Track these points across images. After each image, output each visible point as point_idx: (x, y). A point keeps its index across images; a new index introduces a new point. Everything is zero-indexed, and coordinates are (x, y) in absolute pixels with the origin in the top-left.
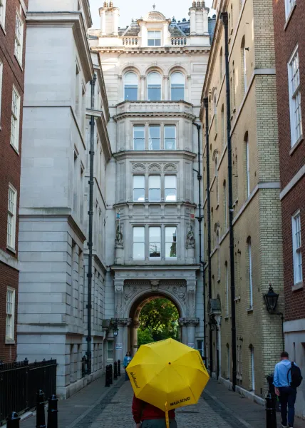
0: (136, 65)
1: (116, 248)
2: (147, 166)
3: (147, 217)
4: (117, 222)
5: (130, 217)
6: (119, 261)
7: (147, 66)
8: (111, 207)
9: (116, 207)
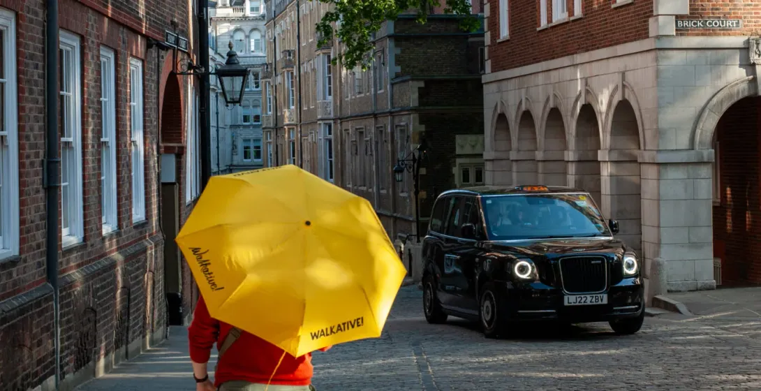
0: (243, 27)
1: (232, 155)
2: (251, 100)
3: (252, 135)
4: (233, 137)
5: (241, 135)
6: (235, 163)
7: (250, 28)
8: (229, 127)
9: (232, 126)
